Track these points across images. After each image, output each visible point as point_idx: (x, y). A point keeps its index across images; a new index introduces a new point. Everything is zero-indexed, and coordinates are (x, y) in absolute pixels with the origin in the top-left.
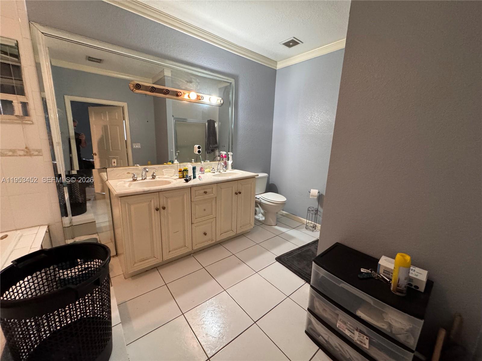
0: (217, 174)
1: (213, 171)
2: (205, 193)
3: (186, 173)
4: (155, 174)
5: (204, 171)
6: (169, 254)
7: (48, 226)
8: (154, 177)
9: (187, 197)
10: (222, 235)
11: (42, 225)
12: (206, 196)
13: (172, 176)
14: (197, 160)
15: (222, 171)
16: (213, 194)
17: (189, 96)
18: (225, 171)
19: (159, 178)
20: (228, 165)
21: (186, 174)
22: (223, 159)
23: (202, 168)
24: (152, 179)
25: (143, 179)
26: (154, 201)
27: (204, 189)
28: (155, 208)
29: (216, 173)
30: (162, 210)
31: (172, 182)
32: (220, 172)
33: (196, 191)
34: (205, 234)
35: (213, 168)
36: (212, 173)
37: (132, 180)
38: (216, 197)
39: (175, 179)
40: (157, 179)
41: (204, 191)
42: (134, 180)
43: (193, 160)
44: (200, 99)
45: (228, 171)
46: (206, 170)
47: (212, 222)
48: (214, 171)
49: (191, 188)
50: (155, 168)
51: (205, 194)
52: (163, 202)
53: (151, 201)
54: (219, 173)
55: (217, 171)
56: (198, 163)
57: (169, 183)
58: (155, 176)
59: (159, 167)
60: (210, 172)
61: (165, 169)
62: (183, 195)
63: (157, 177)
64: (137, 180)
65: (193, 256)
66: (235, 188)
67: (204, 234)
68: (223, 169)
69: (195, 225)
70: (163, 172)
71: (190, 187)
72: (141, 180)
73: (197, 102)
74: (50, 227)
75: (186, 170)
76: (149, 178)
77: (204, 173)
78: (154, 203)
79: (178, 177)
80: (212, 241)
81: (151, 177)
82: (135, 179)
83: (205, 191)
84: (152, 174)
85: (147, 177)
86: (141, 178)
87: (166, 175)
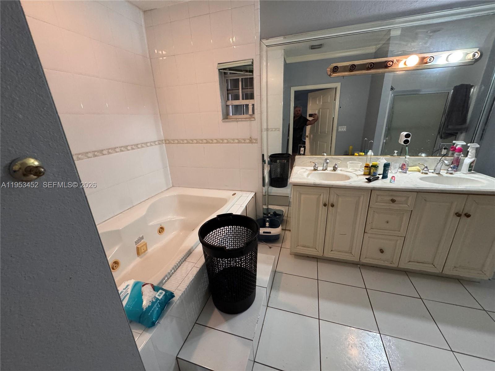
0: (431, 177)
1: (424, 171)
2: (393, 201)
3: (373, 170)
4: (336, 166)
5: (408, 169)
6: (331, 252)
7: (255, 193)
8: (335, 169)
9: (364, 200)
10: (410, 263)
11: (253, 192)
12: (394, 206)
13: (356, 170)
14: (401, 152)
15: (443, 173)
16: (406, 206)
17: (405, 64)
18: (451, 174)
19: (341, 170)
20: (463, 163)
21: (375, 171)
22: (453, 154)
23: (404, 165)
24: (332, 171)
25: (324, 169)
26: (323, 196)
27: (392, 196)
28: (324, 203)
29: (430, 175)
30: (330, 208)
31: (352, 178)
32: (439, 174)
33: (379, 197)
34: (382, 251)
35: (426, 167)
36: (422, 173)
37: (313, 169)
38: (412, 211)
39: (357, 175)
40: (338, 171)
41: (392, 198)
42: (315, 170)
43: (396, 152)
44: (426, 63)
45: (457, 174)
46: (410, 169)
47: (397, 240)
48: (427, 172)
49: (373, 191)
50: (340, 159)
51: (391, 202)
52: (333, 199)
53: (320, 195)
54: (437, 175)
55: (433, 171)
56: (401, 157)
57: (348, 178)
58: (337, 168)
59: (344, 159)
60: (419, 171)
61: (350, 162)
62: (359, 197)
63: (338, 169)
64: (318, 169)
65: (359, 268)
66: (458, 205)
67: (380, 250)
68: (448, 170)
69: (369, 235)
70: (347, 164)
71: (371, 189)
72: (322, 170)
73: (421, 67)
74: (256, 194)
75: (375, 167)
76: (330, 168)
77: (406, 173)
78: (324, 198)
79: (363, 173)
80: (391, 263)
81: (332, 168)
82: (316, 168)
83: (394, 199)
84: (334, 165)
85: (328, 168)
86: (321, 168)
87: (350, 168)
